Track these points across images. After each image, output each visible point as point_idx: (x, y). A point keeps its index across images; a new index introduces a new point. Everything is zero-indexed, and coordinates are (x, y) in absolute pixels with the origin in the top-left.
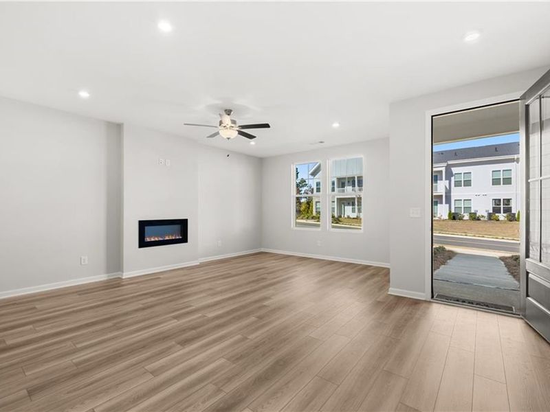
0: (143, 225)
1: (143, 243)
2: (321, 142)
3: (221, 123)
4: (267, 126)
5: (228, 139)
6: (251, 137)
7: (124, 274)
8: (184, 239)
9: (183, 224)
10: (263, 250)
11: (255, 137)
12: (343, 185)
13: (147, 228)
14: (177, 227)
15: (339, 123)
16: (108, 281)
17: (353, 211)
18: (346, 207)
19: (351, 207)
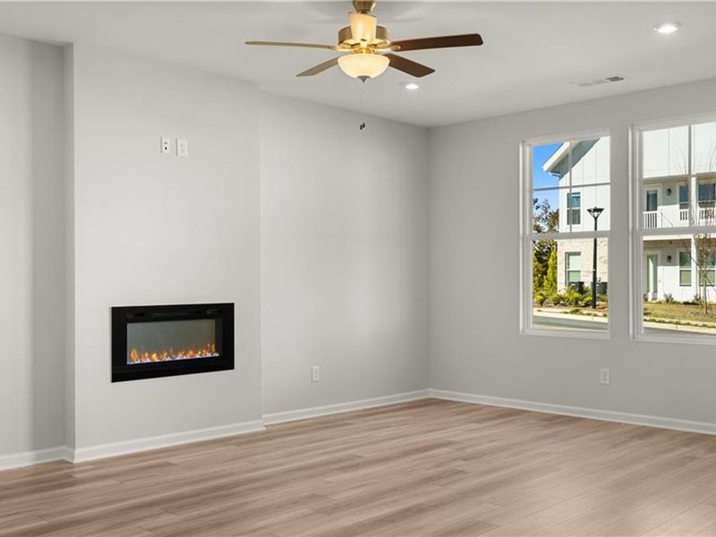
0: (123, 318)
1: (123, 371)
2: (615, 79)
3: (344, 35)
4: (474, 40)
5: (364, 78)
6: (419, 71)
7: (78, 451)
8: (224, 361)
9: (222, 316)
10: (432, 393)
11: (430, 71)
12: (652, 202)
13: (132, 329)
14: (207, 326)
15: (678, 24)
16: (36, 470)
17: (684, 280)
18: (659, 268)
19: (677, 269)
